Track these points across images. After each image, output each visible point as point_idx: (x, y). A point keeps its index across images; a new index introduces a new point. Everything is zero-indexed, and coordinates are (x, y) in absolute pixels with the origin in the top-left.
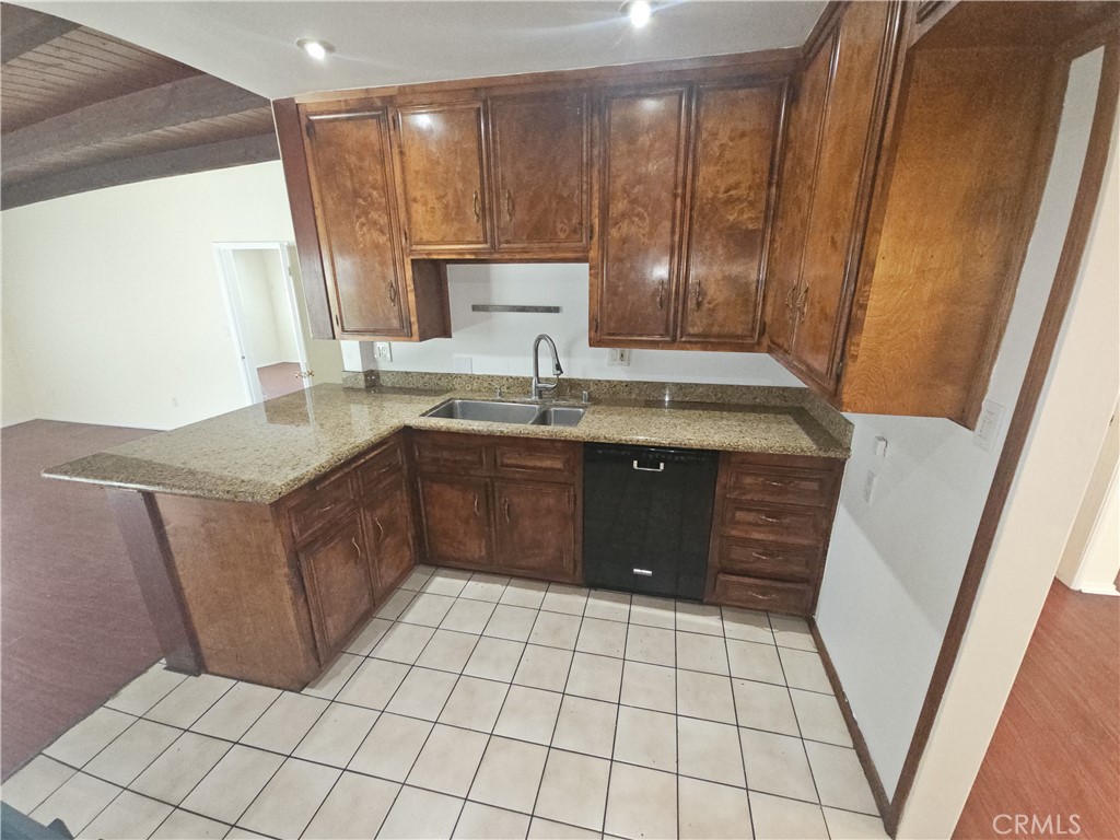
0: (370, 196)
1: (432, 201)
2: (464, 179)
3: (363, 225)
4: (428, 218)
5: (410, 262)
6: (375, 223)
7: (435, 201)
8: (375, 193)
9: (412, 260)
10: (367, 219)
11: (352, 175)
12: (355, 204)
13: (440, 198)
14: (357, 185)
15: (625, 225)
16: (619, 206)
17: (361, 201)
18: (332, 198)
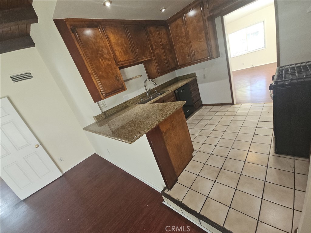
0: (102, 50)
1: (120, 50)
2: (126, 44)
3: (102, 60)
4: (120, 55)
5: (118, 68)
6: (106, 58)
7: (121, 50)
8: (103, 49)
9: (119, 67)
10: (103, 57)
11: (94, 44)
12: (98, 54)
13: (122, 49)
14: (97, 48)
15: (156, 51)
16: (154, 47)
17: (100, 52)
18: (89, 52)
